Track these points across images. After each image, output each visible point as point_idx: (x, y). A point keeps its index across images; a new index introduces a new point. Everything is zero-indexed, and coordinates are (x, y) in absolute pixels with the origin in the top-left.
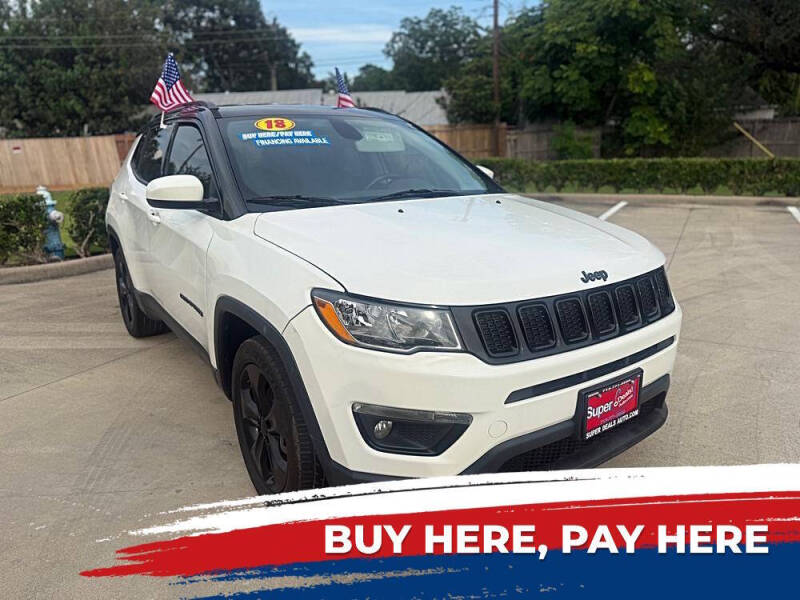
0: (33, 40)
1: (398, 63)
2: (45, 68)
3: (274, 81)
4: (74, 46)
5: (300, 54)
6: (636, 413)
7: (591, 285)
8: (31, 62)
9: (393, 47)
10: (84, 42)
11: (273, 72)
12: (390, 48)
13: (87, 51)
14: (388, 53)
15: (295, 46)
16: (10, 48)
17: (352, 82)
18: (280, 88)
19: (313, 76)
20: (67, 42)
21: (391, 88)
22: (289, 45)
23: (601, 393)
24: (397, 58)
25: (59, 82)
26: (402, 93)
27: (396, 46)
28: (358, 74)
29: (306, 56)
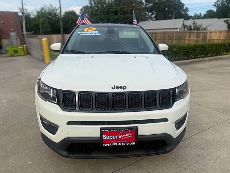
0: (109, 9)
1: (217, 9)
2: (111, 16)
3: (174, 16)
4: (118, 9)
5: (184, 8)
6: (134, 143)
7: (116, 90)
8: (108, 14)
9: (217, 3)
10: (121, 8)
11: (174, 13)
12: (216, 4)
13: (121, 11)
14: (215, 6)
15: (183, 5)
16: (104, 11)
17: (202, 16)
18: (175, 18)
19: (187, 14)
20: (117, 8)
21: (214, 17)
22: (182, 5)
23: (110, 131)
24: (218, 7)
25: (114, 19)
26: (217, 19)
27: (218, 3)
28: (205, 13)
29: (187, 8)
